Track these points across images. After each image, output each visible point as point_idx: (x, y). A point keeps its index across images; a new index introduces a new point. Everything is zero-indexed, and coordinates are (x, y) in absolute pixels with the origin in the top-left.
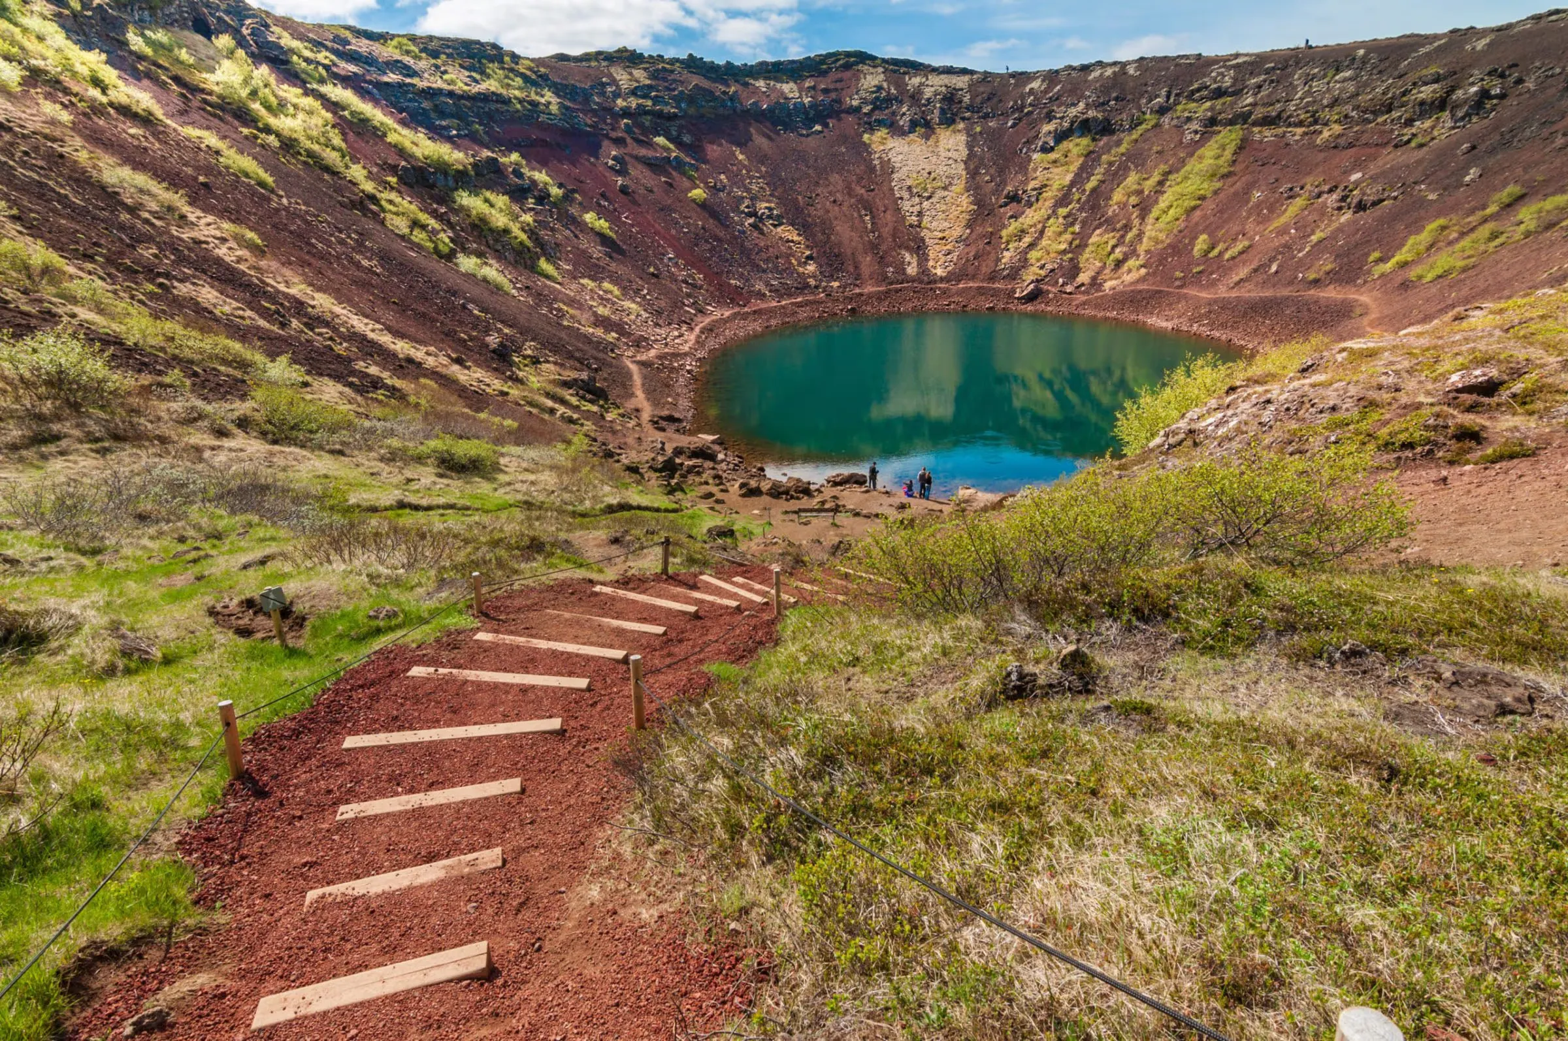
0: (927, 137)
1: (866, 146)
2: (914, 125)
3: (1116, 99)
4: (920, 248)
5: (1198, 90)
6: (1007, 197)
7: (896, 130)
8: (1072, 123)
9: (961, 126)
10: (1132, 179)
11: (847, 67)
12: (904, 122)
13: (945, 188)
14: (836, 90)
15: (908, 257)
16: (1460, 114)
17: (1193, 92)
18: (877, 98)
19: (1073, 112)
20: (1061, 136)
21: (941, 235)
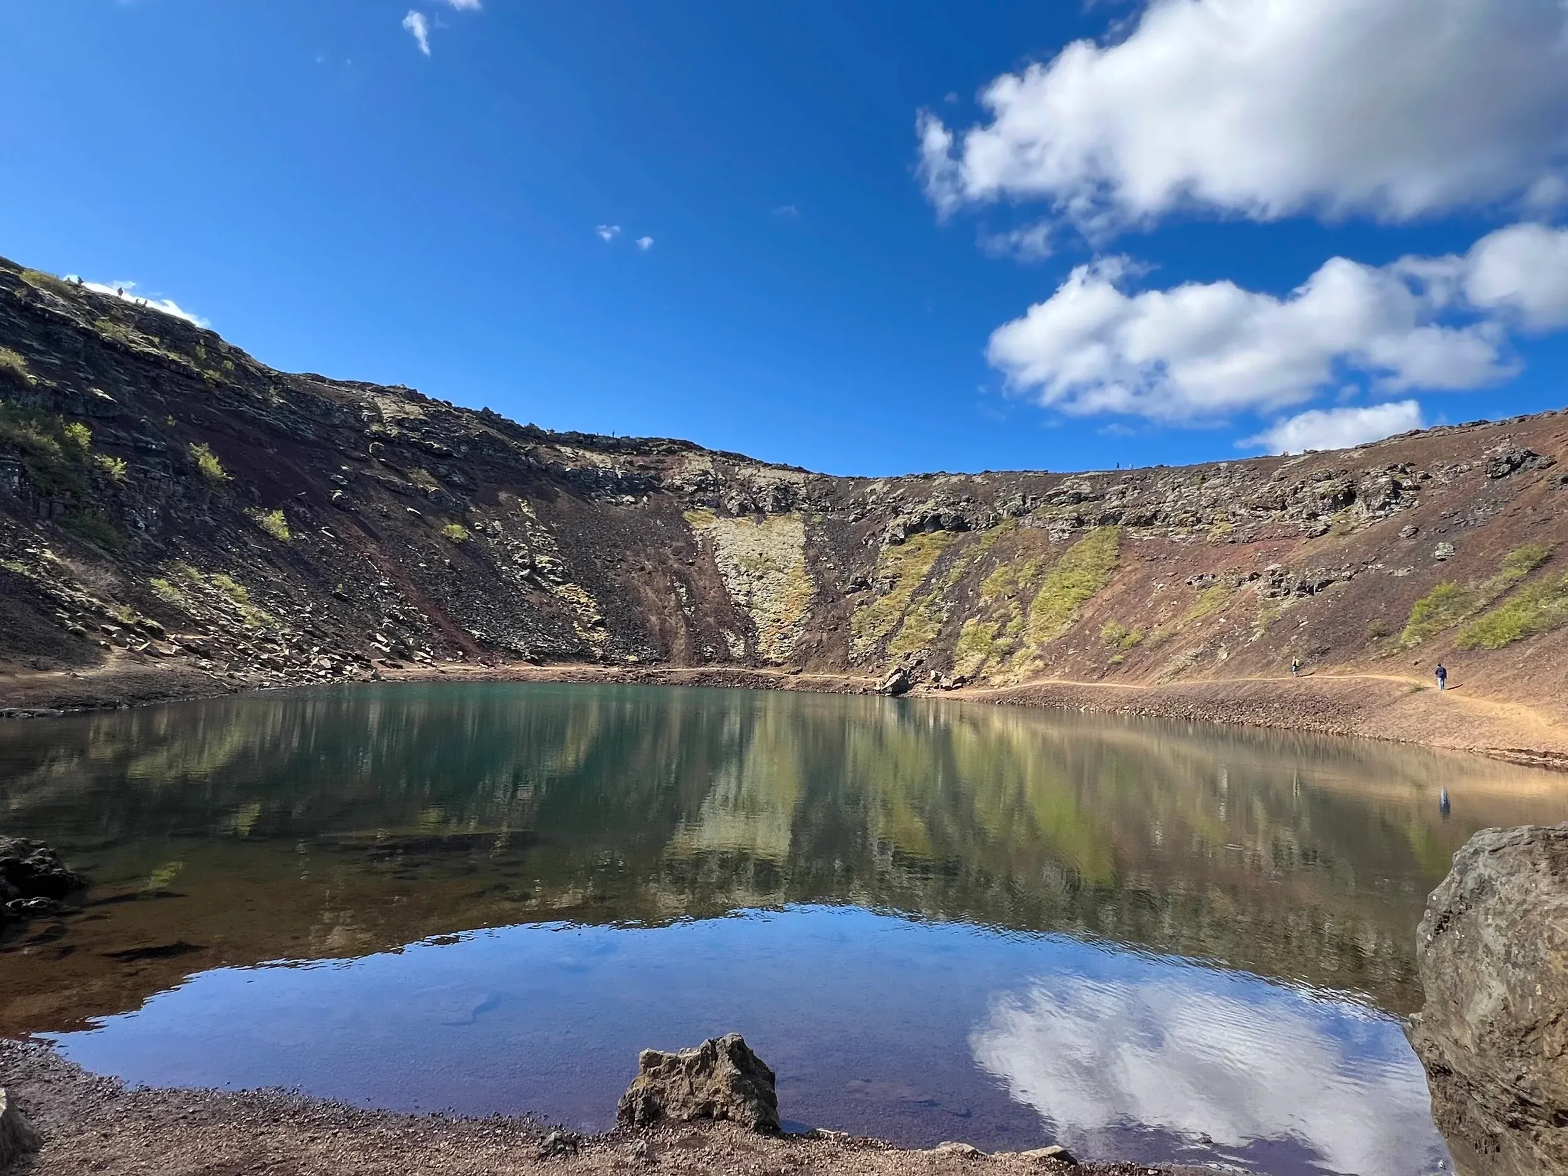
0: (759, 522)
1: (687, 525)
2: (743, 510)
3: (968, 500)
4: (747, 629)
5: (1057, 495)
6: (854, 583)
7: (721, 510)
8: (923, 518)
9: (797, 515)
10: (999, 572)
11: (670, 452)
12: (733, 506)
13: (779, 570)
14: (656, 469)
15: (731, 639)
16: (1377, 503)
17: (1051, 497)
18: (702, 481)
19: (922, 508)
20: (911, 530)
21: (773, 617)
